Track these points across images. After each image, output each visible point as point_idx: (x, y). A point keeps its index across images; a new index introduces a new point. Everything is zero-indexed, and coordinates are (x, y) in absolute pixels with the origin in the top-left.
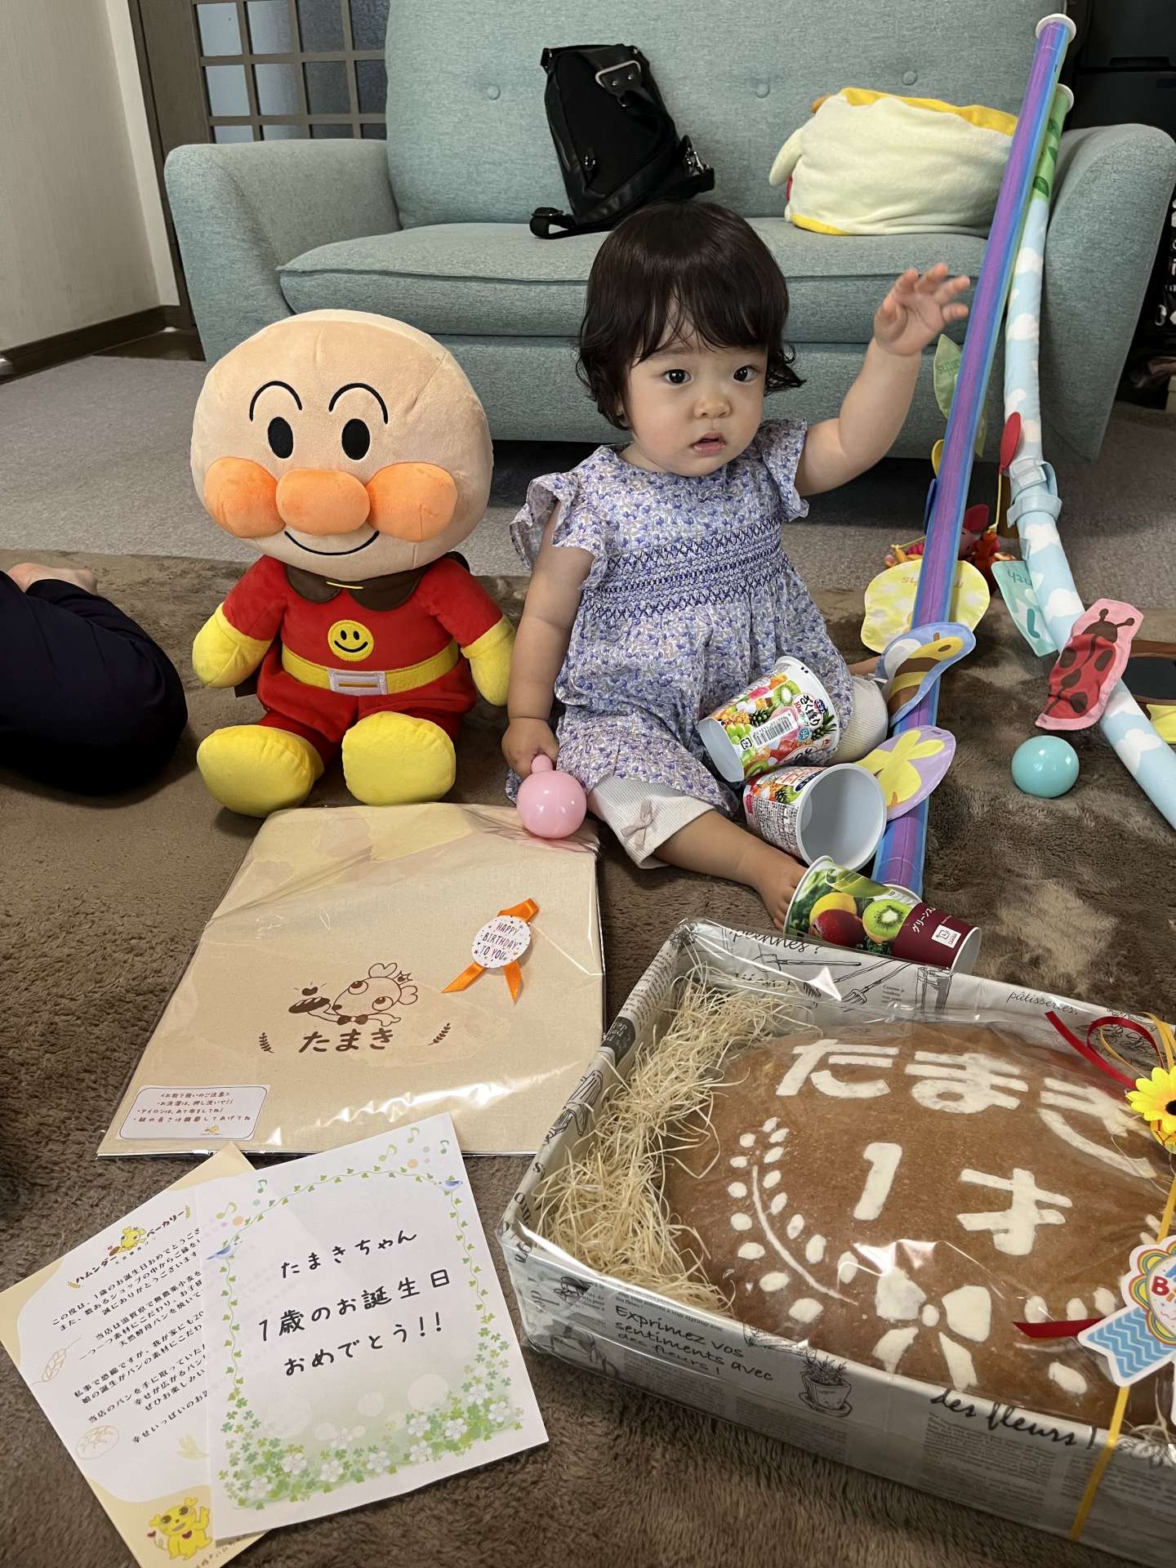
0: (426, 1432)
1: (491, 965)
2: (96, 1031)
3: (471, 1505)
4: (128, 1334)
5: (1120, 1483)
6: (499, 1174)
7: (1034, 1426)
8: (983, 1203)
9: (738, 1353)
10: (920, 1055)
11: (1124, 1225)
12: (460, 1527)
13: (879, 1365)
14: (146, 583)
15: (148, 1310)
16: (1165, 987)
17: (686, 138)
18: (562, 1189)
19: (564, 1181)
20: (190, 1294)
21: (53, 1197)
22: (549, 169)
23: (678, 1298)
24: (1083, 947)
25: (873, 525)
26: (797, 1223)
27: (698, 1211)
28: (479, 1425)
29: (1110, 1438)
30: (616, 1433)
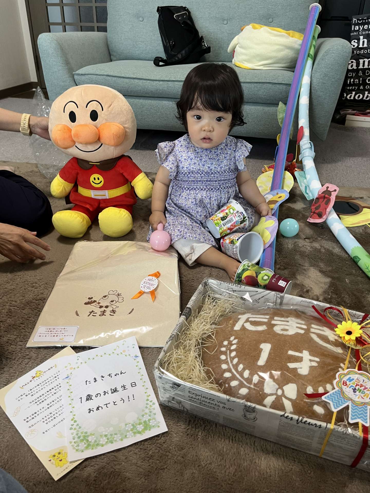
0: (131, 429)
1: (146, 291)
2: (24, 311)
3: (146, 449)
4: (39, 402)
5: (334, 439)
6: (150, 354)
7: (310, 423)
8: (294, 360)
9: (225, 404)
10: (276, 318)
11: (334, 366)
12: (143, 456)
13: (265, 406)
14: (31, 172)
15: (45, 395)
16: (344, 299)
17: (202, 37)
18: (171, 357)
19: (172, 355)
20: (58, 390)
21: (14, 362)
22: (159, 44)
23: (207, 388)
24: (321, 287)
25: (258, 159)
26: (241, 367)
27: (211, 364)
28: (147, 426)
29: (331, 426)
30: (188, 428)
